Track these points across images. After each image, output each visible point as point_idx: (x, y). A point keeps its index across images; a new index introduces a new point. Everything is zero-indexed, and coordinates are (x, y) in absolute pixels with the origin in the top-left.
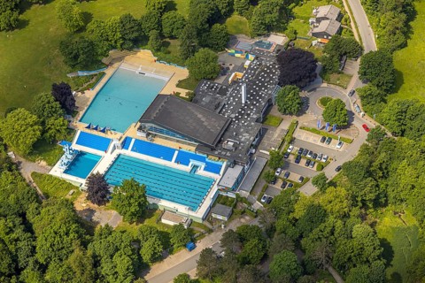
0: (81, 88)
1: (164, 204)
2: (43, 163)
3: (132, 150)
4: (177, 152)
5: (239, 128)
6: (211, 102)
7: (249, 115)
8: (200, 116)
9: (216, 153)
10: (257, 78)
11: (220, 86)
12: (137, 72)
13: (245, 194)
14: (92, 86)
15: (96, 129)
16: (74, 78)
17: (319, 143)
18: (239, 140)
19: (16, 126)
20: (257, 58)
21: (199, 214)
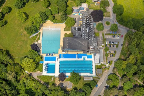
0: (36, 40)
1: (82, 74)
2: (39, 72)
3: (63, 58)
4: (77, 55)
5: (91, 41)
6: (79, 35)
7: (91, 36)
8: (79, 41)
9: (89, 52)
10: (87, 22)
11: (78, 28)
12: (50, 29)
13: (102, 63)
14: (39, 39)
15: (50, 55)
16: (32, 38)
17: (112, 38)
18: (94, 46)
19: (28, 66)
20: (83, 14)
21: (94, 74)
